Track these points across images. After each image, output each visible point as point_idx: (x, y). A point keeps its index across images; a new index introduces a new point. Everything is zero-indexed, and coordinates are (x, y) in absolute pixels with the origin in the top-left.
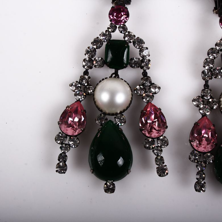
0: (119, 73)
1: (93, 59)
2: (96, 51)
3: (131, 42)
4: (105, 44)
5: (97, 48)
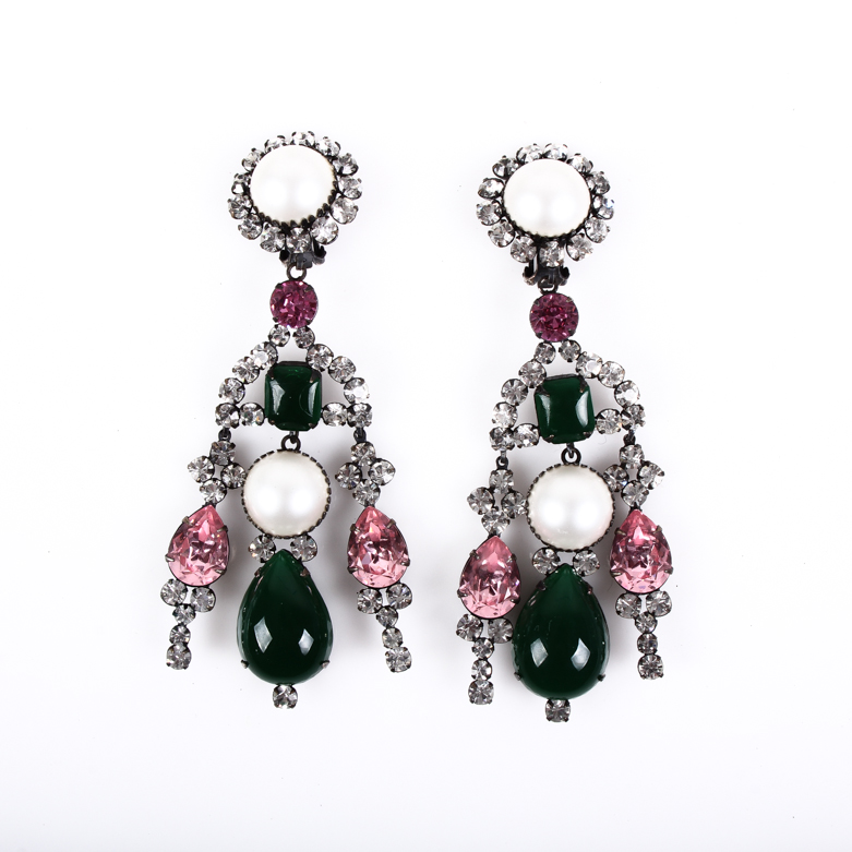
0: (299, 437)
1: (239, 406)
2: (244, 389)
3: (323, 370)
4: (263, 374)
5: (246, 382)
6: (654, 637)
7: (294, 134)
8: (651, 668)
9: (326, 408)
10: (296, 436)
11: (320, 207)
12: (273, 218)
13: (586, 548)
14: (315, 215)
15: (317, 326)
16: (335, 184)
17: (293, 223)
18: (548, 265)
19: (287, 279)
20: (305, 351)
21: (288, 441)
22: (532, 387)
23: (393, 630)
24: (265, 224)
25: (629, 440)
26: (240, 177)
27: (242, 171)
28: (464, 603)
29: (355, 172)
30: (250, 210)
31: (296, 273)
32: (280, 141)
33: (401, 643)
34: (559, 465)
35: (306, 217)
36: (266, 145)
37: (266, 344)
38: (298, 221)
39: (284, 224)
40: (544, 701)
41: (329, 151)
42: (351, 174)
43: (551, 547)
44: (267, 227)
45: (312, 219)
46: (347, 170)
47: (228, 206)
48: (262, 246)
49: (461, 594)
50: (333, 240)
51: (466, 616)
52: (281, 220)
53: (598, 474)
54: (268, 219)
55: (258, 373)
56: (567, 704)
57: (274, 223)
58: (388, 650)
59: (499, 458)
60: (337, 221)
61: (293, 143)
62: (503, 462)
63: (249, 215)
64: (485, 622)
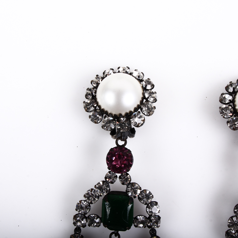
0: (120, 234)
1: (87, 216)
2: (90, 206)
3: (135, 197)
4: (101, 198)
5: (91, 203)
7: (119, 68)
9: (136, 218)
10: (118, 232)
11: (136, 106)
12: (109, 112)
14: (133, 110)
15: (132, 173)
16: (143, 94)
17: (121, 115)
19: (116, 146)
20: (125, 186)
21: (114, 235)
24: (104, 115)
26: (90, 90)
27: (91, 87)
29: (153, 88)
30: (96, 107)
31: (121, 143)
32: (111, 71)
35: (128, 112)
36: (104, 73)
37: (103, 182)
38: (123, 114)
39: (115, 115)
41: (139, 77)
42: (151, 89)
44: (105, 117)
45: (131, 113)
46: (149, 87)
47: (83, 105)
48: (103, 127)
50: (142, 125)
52: (114, 113)
54: (106, 113)
55: (98, 198)
57: (110, 115)
60: (144, 114)
61: (119, 72)
63: (95, 110)
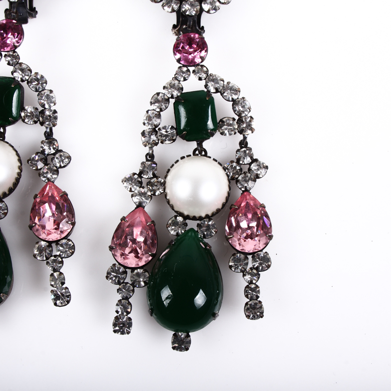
3: (23, 80)
6: (257, 287)
8: (254, 310)
9: (24, 109)
13: (207, 216)
15: (22, 50)
18: (187, 13)
22: (172, 97)
23: (58, 273)
25: (243, 144)
28: (114, 255)
33: (63, 283)
34: (190, 155)
40: (170, 334)
43: (181, 214)
49: (111, 248)
51: (114, 265)
53: (219, 163)
56: (188, 336)
58: (53, 289)
59: (147, 154)
62: (150, 157)
64: (129, 271)
